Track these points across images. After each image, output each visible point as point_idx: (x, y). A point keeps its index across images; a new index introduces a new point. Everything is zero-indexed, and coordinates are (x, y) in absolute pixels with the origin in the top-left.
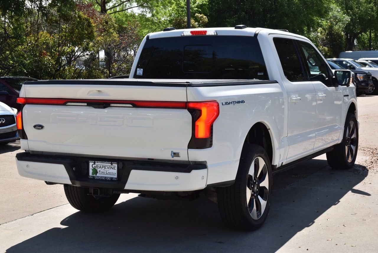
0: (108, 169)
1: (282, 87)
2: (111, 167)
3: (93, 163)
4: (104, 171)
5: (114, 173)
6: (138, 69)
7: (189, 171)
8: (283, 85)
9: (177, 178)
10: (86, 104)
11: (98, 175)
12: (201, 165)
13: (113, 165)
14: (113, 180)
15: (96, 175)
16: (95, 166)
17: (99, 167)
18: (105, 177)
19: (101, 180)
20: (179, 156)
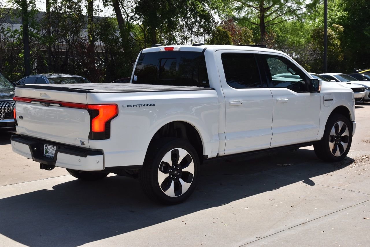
0: (52, 150)
1: (219, 93)
3: (45, 145)
4: (50, 152)
6: (135, 76)
7: (85, 156)
8: (220, 91)
9: (79, 160)
10: (39, 103)
12: (99, 152)
13: (54, 148)
15: (47, 154)
16: (47, 148)
18: (50, 156)
20: (84, 144)
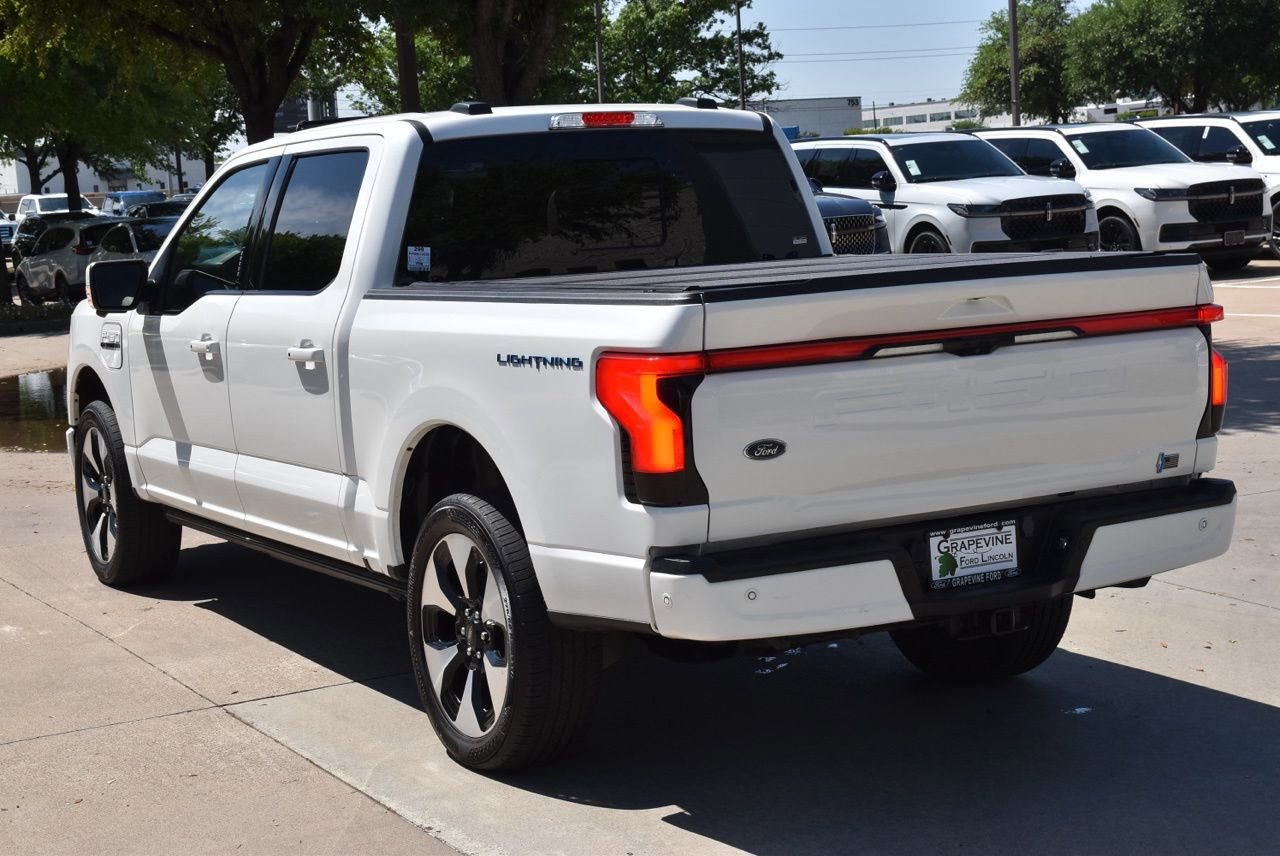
0: (987, 545)
2: (997, 538)
3: (941, 538)
4: (976, 556)
5: (1007, 556)
6: (411, 249)
11: (959, 572)
13: (1005, 529)
14: (1008, 578)
15: (953, 574)
16: (948, 547)
17: (958, 548)
18: (985, 574)
19: (973, 586)
